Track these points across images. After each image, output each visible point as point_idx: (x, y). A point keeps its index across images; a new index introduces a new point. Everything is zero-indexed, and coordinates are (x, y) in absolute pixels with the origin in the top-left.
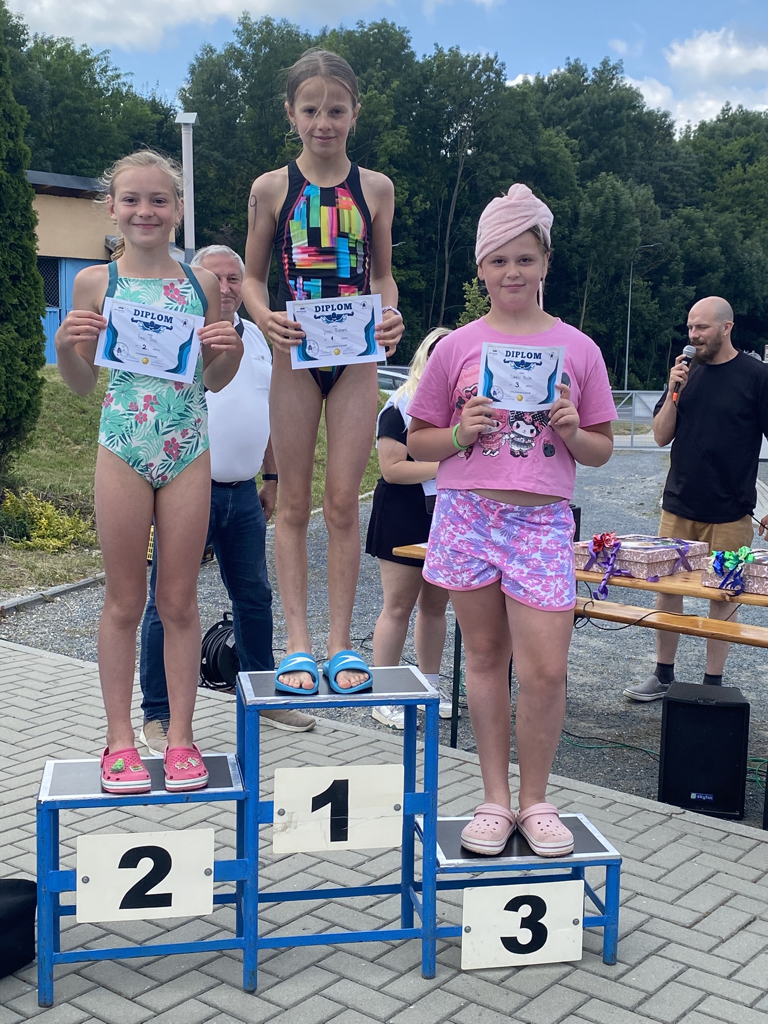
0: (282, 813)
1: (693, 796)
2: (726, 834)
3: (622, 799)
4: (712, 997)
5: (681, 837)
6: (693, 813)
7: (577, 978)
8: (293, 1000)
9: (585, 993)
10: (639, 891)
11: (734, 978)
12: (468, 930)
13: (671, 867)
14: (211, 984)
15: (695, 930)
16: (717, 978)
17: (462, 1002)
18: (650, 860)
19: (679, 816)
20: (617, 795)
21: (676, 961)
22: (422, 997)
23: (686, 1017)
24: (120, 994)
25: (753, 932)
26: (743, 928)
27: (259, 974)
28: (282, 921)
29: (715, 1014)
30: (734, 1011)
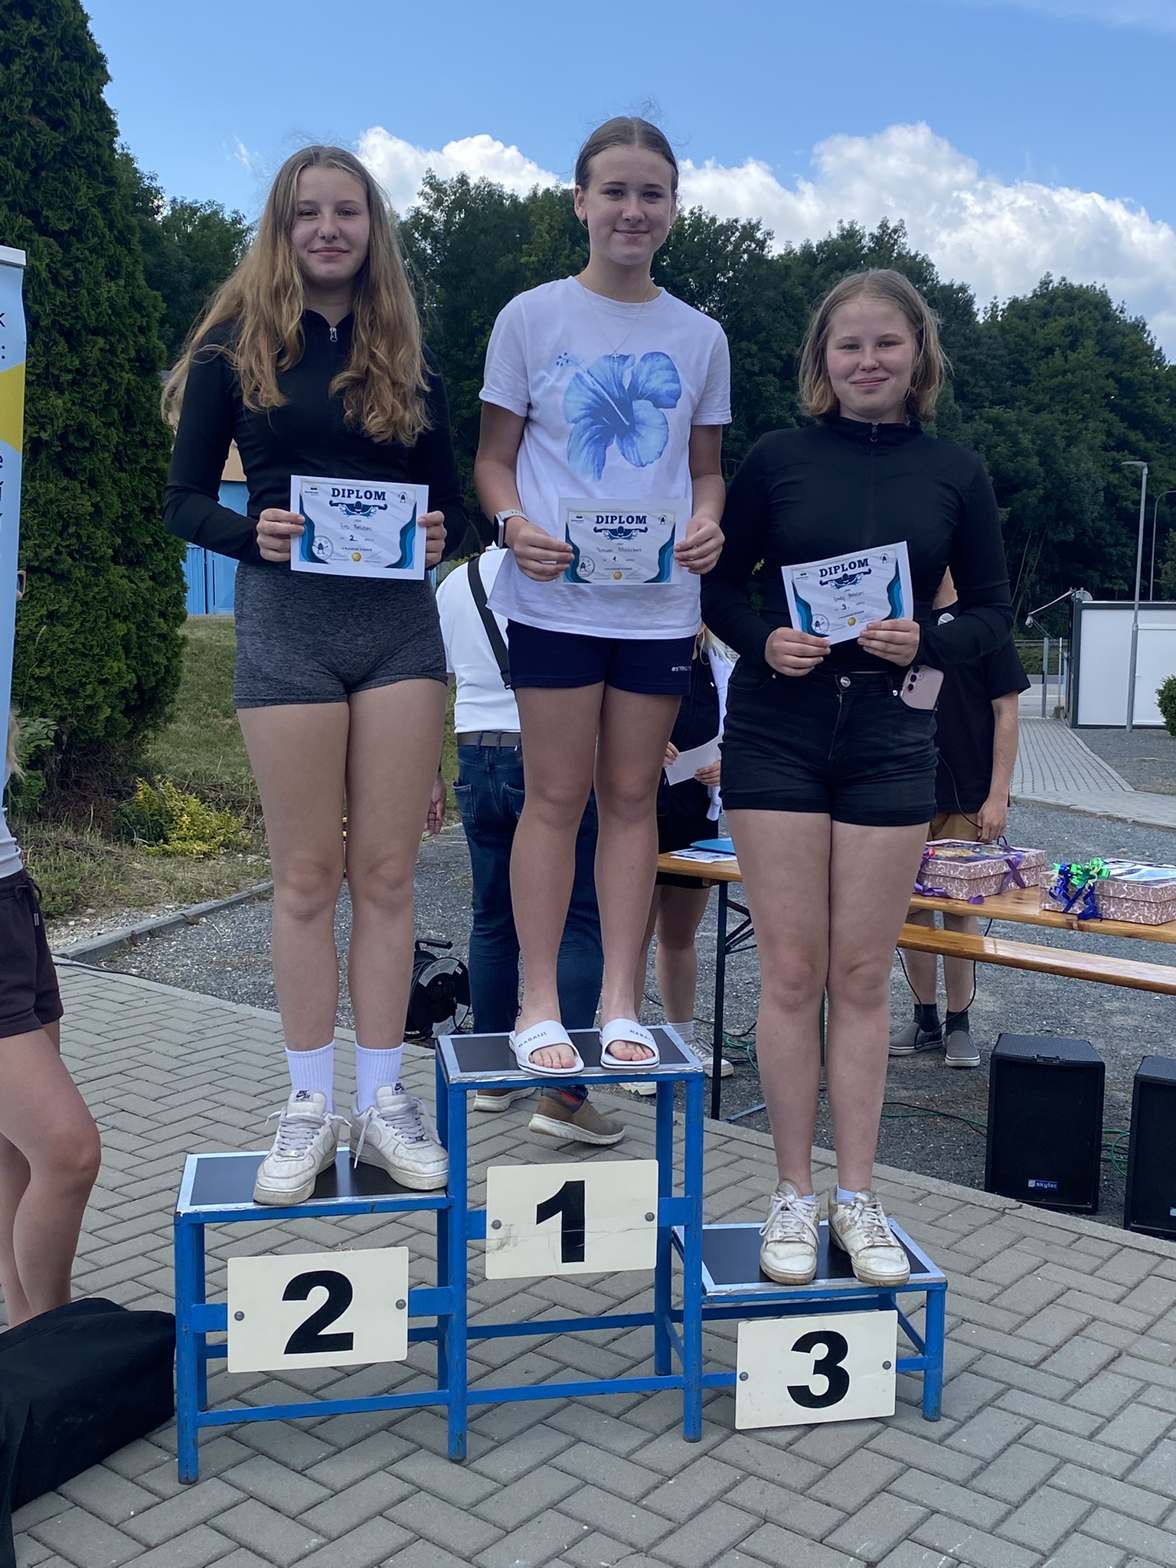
0: (497, 1225)
1: (1031, 1183)
2: (1077, 1236)
3: (939, 1188)
4: (1069, 1465)
5: (1018, 1241)
6: (1032, 1208)
7: (888, 1440)
8: (513, 1472)
9: (901, 1461)
10: (966, 1317)
11: (1097, 1438)
12: (745, 1377)
13: (1007, 1282)
14: (405, 1451)
15: (1042, 1370)
16: (1073, 1438)
17: (738, 1474)
18: (979, 1273)
19: (1013, 1212)
20: (932, 1183)
21: (1019, 1414)
22: (684, 1467)
23: (1036, 1495)
24: (286, 1465)
25: (1120, 1374)
26: (1105, 1367)
27: (470, 1438)
28: (497, 1361)
29: (1075, 1490)
30: (1099, 1485)
